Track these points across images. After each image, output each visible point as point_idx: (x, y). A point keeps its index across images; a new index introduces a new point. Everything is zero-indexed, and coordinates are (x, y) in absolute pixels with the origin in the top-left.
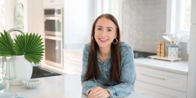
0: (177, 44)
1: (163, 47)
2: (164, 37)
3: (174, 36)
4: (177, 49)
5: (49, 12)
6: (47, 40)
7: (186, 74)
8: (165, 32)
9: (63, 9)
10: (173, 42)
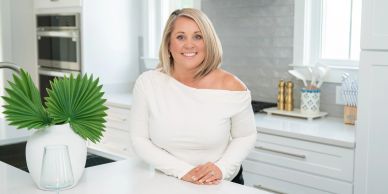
1: (289, 90)
2: (291, 72)
3: (311, 70)
5: (47, 21)
6: (43, 79)
7: (352, 147)
9: (79, 15)
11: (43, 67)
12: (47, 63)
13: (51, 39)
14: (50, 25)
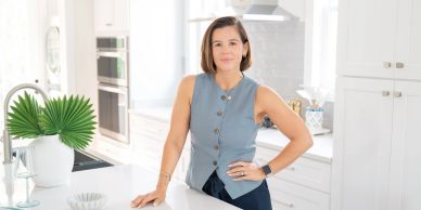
0: (321, 105)
1: (297, 109)
2: (299, 92)
3: (315, 90)
4: (321, 113)
5: (106, 43)
6: (102, 94)
7: (329, 162)
8: (302, 83)
9: (128, 38)
10: (314, 101)
11: (102, 83)
12: (107, 79)
13: (109, 59)
14: (109, 47)
